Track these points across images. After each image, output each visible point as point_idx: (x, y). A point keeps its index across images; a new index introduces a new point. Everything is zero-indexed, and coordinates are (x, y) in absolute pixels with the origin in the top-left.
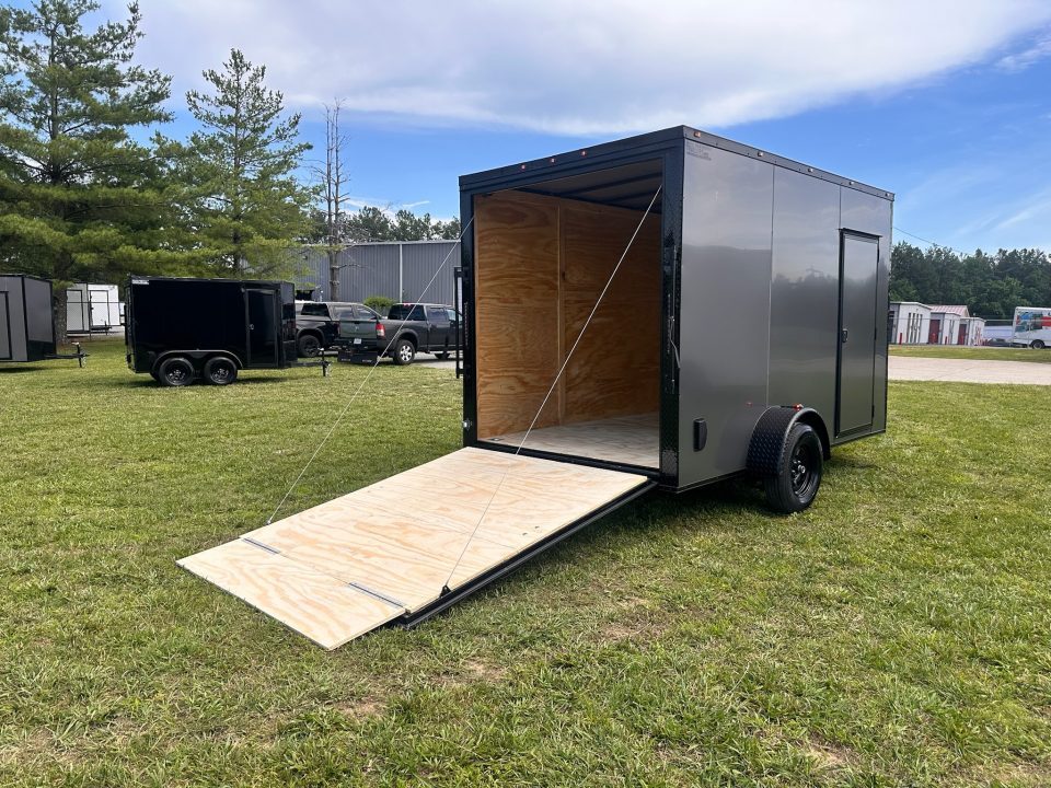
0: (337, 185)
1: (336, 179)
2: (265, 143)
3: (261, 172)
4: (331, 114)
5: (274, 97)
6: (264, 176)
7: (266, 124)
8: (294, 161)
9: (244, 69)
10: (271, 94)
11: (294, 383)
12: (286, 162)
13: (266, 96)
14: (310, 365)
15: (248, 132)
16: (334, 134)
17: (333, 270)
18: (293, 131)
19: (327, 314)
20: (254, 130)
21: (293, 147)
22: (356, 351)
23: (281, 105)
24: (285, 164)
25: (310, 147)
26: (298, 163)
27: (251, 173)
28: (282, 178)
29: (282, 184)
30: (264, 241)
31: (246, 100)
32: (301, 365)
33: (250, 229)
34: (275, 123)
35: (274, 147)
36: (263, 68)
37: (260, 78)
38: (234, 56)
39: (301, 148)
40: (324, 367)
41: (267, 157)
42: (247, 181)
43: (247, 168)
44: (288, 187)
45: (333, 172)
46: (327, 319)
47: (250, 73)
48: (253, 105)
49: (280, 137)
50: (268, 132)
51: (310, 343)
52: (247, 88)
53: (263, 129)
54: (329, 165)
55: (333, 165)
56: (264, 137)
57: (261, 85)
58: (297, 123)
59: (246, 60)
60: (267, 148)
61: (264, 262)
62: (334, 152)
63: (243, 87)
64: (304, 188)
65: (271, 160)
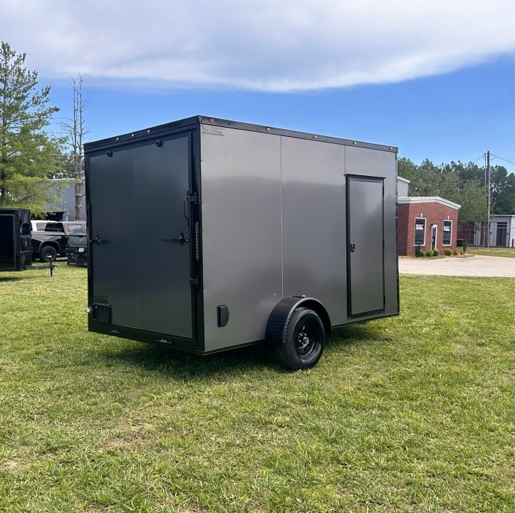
0: (80, 136)
1: (80, 132)
2: (26, 108)
3: (22, 128)
4: (77, 84)
5: (31, 74)
6: (25, 131)
7: (25, 94)
8: (47, 120)
9: (11, 55)
10: (29, 72)
11: (27, 281)
12: (40, 120)
13: (26, 74)
14: (40, 268)
15: (13, 100)
16: (79, 100)
17: (77, 197)
18: (45, 99)
19: (63, 231)
20: (17, 99)
21: (45, 110)
22: (80, 257)
23: (36, 80)
24: (39, 123)
25: (57, 110)
26: (50, 122)
27: (15, 129)
28: (37, 132)
29: (38, 137)
30: (22, 178)
31: (12, 78)
32: (34, 268)
33: (12, 169)
34: (31, 93)
35: (31, 111)
36: (24, 55)
37: (22, 62)
38: (3, 47)
39: (51, 111)
40: (51, 270)
41: (27, 118)
42: (12, 134)
43: (12, 125)
44: (41, 139)
45: (78, 126)
46: (63, 234)
47: (15, 58)
48: (17, 81)
49: (36, 103)
50: (27, 100)
51: (50, 252)
52: (12, 69)
53: (23, 98)
54: (75, 121)
55: (78, 122)
56: (24, 103)
57: (22, 67)
58: (47, 92)
59: (12, 49)
60: (27, 111)
61: (24, 193)
62: (79, 111)
63: (10, 69)
64: (53, 139)
65: (30, 119)
